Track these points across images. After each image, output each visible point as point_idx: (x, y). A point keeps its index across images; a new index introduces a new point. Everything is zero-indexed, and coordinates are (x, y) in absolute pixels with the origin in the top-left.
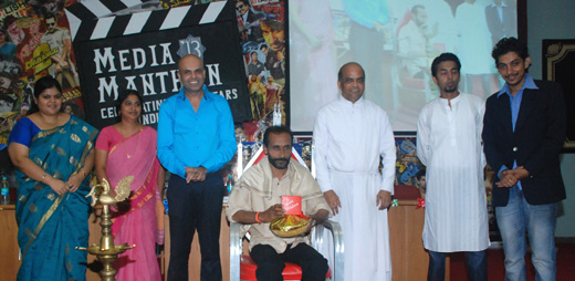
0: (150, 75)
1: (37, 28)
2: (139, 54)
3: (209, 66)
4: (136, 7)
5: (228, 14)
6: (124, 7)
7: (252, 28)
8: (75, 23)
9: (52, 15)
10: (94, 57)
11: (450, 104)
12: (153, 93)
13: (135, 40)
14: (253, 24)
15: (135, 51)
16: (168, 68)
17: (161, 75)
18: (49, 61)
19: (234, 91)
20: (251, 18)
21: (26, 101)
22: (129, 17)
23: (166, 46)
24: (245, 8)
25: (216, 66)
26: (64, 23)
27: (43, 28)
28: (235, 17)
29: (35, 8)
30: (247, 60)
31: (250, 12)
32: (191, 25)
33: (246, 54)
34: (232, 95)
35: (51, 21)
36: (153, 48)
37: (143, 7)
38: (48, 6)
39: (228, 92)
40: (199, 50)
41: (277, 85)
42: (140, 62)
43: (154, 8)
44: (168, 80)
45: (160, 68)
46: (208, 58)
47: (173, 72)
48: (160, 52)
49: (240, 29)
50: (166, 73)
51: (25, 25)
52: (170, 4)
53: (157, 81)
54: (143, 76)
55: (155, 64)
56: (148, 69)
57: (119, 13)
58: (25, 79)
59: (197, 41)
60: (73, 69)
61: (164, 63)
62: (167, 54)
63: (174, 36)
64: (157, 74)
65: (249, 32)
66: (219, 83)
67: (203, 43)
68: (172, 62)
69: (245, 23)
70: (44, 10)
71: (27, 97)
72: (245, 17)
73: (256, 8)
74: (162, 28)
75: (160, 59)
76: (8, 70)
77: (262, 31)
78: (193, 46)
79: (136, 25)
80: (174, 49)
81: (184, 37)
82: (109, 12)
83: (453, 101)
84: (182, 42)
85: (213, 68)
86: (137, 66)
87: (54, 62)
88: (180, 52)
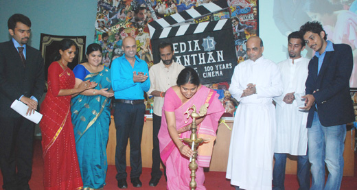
0: (188, 56)
1: (134, 33)
2: (183, 45)
3: (218, 52)
4: (182, 23)
5: (228, 26)
6: (176, 22)
7: (240, 33)
8: (152, 30)
9: (142, 27)
11: (293, 63)
12: (189, 65)
13: (182, 39)
14: (241, 31)
15: (181, 44)
16: (197, 52)
17: (194, 56)
18: (139, 49)
19: (230, 64)
20: (240, 28)
22: (178, 27)
23: (196, 41)
24: (237, 22)
25: (222, 52)
26: (147, 30)
27: (137, 33)
28: (232, 27)
29: (133, 23)
30: (237, 49)
31: (239, 25)
32: (209, 31)
33: (237, 46)
34: (229, 66)
35: (141, 29)
36: (190, 42)
37: (186, 22)
38: (140, 23)
39: (227, 65)
40: (213, 43)
42: (183, 49)
43: (191, 23)
44: (197, 58)
45: (193, 52)
46: (218, 47)
47: (200, 54)
48: (193, 44)
49: (234, 33)
50: (196, 55)
51: (128, 32)
52: (198, 21)
53: (191, 59)
54: (185, 56)
55: (190, 50)
56: (187, 53)
57: (174, 26)
59: (212, 39)
60: (150, 52)
61: (195, 50)
62: (197, 45)
63: (200, 37)
64: (192, 55)
65: (239, 35)
66: (223, 60)
67: (215, 40)
68: (199, 49)
69: (236, 30)
70: (138, 24)
72: (237, 27)
73: (242, 23)
74: (195, 32)
75: (193, 48)
76: (119, 53)
77: (245, 34)
78: (210, 43)
79: (181, 32)
80: (200, 43)
81: (206, 37)
82: (169, 25)
84: (204, 40)
85: (220, 53)
86: (182, 51)
87: (141, 49)
88: (203, 45)
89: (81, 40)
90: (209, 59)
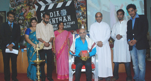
0: (54, 19)
1: (28, 9)
2: (51, 14)
3: (68, 16)
4: (51, 3)
5: (72, 4)
6: (48, 3)
7: (78, 7)
8: (37, 7)
9: (32, 6)
10: (41, 15)
11: (120, 23)
12: (55, 23)
13: (51, 10)
14: (78, 6)
15: (50, 13)
16: (58, 17)
17: (57, 19)
18: (31, 16)
19: (74, 22)
20: (78, 4)
21: (26, 26)
22: (49, 5)
23: (58, 12)
24: (76, 2)
25: (70, 16)
26: (34, 7)
27: (30, 9)
29: (28, 4)
30: (77, 14)
31: (78, 3)
32: (63, 7)
33: (77, 13)
34: (73, 23)
35: (31, 7)
36: (55, 12)
37: (52, 3)
38: (31, 4)
39: (73, 22)
41: (84, 20)
42: (52, 16)
43: (55, 3)
44: (58, 19)
45: (56, 17)
46: (68, 14)
47: (59, 18)
48: (56, 13)
49: (75, 7)
50: (58, 18)
51: (26, 8)
52: (58, 2)
53: (56, 20)
54: (52, 19)
55: (55, 16)
56: (53, 17)
57: (47, 4)
58: (26, 21)
59: (65, 10)
60: (36, 18)
61: (57, 16)
62: (58, 14)
63: (59, 9)
64: (56, 18)
65: (77, 8)
66: (70, 20)
67: (66, 11)
68: (59, 15)
69: (76, 5)
70: (30, 4)
71: (26, 25)
72: (76, 4)
73: (79, 2)
74: (57, 8)
76: (22, 19)
77: (81, 7)
78: (64, 12)
79: (50, 7)
80: (59, 12)
81: (62, 10)
82: (44, 4)
83: (121, 22)
84: (61, 11)
85: (69, 17)
86: (51, 17)
87: (32, 16)
88: (61, 13)
89: (3, 13)
90: (64, 20)
